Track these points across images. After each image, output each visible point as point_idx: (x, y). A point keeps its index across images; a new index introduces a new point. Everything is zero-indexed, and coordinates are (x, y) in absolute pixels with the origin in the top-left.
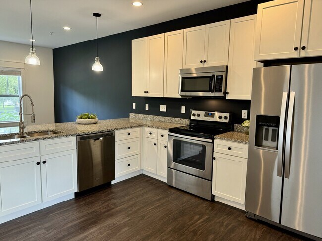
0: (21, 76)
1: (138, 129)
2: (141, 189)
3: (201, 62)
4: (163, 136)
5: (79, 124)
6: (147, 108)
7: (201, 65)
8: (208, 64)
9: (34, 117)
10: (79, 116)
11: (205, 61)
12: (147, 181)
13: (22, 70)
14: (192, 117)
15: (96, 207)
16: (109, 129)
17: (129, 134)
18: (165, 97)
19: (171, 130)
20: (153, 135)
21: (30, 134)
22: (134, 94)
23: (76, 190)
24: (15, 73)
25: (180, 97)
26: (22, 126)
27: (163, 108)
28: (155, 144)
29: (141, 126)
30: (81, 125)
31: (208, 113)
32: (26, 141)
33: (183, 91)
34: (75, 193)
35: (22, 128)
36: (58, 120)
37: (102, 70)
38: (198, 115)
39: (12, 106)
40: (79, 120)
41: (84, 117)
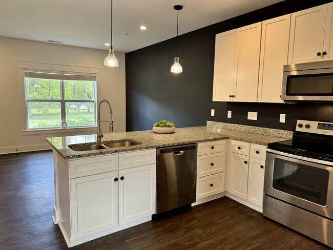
0: (96, 82)
1: (224, 142)
2: (229, 217)
3: (319, 54)
4: (257, 152)
5: (155, 133)
6: (229, 115)
7: (319, 59)
8: (328, 57)
9: (112, 125)
10: (156, 124)
11: (325, 53)
12: (234, 207)
13: (97, 76)
14: (298, 129)
15: (178, 237)
16: (191, 140)
17: (213, 148)
18: (258, 102)
19: (271, 146)
20: (243, 150)
21: (107, 143)
22: (215, 99)
23: (154, 212)
24: (91, 78)
25: (282, 102)
26: (100, 135)
27: (252, 116)
28: (246, 162)
29: (226, 138)
30: (158, 135)
31: (324, 125)
32: (105, 153)
33: (288, 94)
34: (153, 216)
35: (100, 137)
36: (129, 128)
37: (182, 72)
38: (308, 126)
39: (86, 111)
40: (155, 129)
41: (160, 125)
